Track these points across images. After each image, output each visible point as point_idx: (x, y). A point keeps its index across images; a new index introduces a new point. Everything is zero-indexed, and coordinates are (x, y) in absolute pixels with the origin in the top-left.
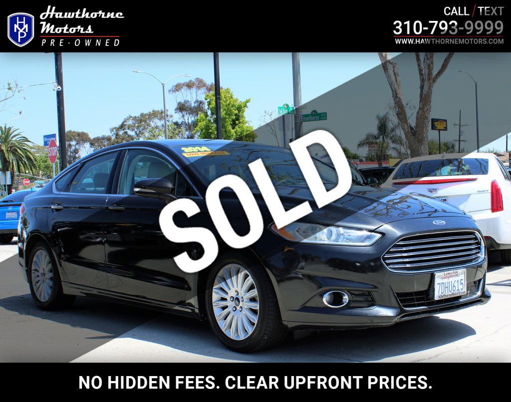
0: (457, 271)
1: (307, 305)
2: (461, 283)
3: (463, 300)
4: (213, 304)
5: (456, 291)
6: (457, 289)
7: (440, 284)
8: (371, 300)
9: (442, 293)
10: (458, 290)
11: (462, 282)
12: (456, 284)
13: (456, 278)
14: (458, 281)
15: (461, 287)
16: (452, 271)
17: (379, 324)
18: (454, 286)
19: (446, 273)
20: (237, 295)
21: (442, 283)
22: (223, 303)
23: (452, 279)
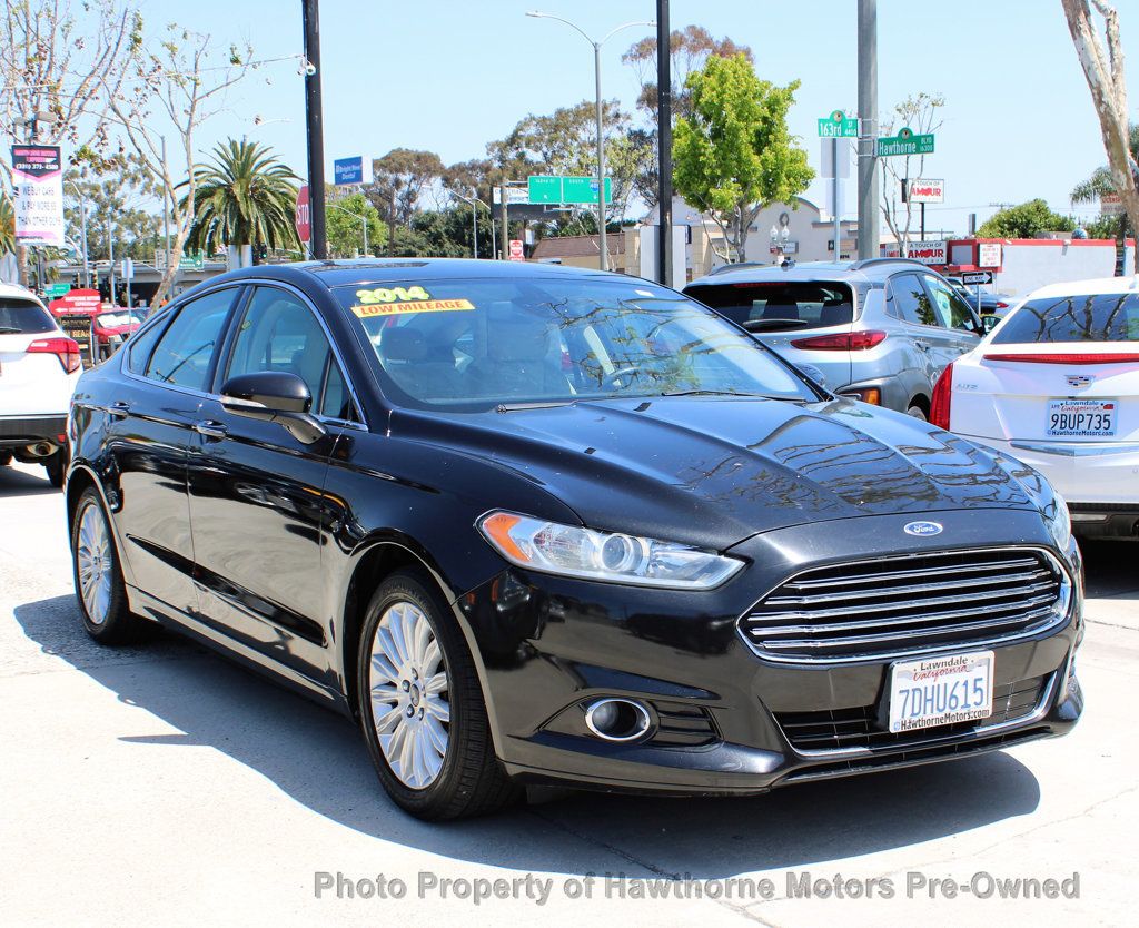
0: (964, 657)
1: (549, 728)
2: (976, 689)
3: (986, 729)
4: (372, 694)
5: (959, 708)
6: (961, 703)
7: (907, 691)
8: (708, 727)
9: (913, 715)
10: (967, 706)
11: (979, 684)
12: (959, 692)
13: (961, 677)
14: (966, 684)
15: (974, 698)
16: (948, 659)
17: (725, 790)
18: (952, 696)
19: (926, 663)
20: (417, 678)
21: (914, 690)
22: (390, 694)
23: (948, 680)
